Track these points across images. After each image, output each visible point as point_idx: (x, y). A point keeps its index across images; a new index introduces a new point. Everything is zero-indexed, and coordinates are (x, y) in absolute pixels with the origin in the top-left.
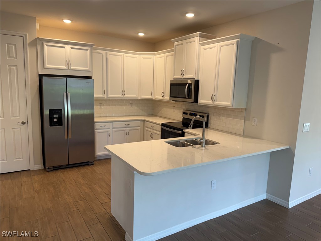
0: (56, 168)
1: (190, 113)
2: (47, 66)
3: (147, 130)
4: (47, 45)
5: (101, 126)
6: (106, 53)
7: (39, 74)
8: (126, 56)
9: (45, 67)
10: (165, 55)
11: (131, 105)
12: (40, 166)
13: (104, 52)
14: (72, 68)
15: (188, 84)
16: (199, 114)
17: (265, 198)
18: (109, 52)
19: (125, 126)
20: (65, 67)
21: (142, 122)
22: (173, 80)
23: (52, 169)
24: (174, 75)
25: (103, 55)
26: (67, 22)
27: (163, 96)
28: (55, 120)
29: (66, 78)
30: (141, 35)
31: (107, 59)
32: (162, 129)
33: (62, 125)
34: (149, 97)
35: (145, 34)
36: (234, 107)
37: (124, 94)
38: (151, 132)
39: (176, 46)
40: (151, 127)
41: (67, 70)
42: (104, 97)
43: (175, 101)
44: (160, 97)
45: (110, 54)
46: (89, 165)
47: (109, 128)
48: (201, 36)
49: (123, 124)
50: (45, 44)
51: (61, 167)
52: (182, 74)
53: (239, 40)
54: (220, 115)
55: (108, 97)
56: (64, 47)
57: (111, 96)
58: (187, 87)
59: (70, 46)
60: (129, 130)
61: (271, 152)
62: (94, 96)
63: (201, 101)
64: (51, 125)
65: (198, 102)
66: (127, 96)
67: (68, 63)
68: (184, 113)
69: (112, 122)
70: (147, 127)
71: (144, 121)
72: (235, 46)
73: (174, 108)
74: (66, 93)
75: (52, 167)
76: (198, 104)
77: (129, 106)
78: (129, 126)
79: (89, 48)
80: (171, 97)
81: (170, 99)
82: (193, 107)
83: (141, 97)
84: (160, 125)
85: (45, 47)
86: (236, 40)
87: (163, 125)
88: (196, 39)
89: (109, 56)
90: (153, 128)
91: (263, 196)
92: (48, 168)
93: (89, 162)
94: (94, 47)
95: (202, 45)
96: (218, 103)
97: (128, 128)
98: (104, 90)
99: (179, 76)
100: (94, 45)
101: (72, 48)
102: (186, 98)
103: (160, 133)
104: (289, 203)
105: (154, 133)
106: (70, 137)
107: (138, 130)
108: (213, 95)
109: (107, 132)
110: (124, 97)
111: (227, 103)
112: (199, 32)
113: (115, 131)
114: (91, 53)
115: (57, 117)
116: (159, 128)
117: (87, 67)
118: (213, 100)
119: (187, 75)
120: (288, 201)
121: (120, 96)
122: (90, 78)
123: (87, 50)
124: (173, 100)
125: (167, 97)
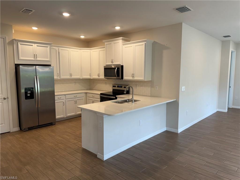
0: (30, 129)
1: (117, 86)
2: (21, 58)
3: (89, 99)
4: (21, 44)
5: (58, 98)
6: (59, 49)
7: (15, 64)
8: (72, 51)
9: (19, 59)
10: (98, 50)
11: (75, 83)
12: (17, 129)
13: (57, 48)
14: (38, 59)
15: (116, 68)
16: (123, 86)
17: (166, 130)
18: (60, 48)
19: (74, 97)
20: (33, 59)
21: (85, 94)
22: (105, 65)
23: (28, 129)
24: (106, 63)
25: (56, 50)
26: (35, 28)
27: (99, 76)
28: (29, 95)
29: (35, 66)
30: (82, 37)
31: (59, 53)
32: (101, 97)
33: (33, 98)
34: (88, 77)
35: (85, 36)
36: (146, 80)
37: (71, 76)
38: (92, 100)
39: (106, 44)
40: (92, 97)
41: (35, 60)
42: (58, 79)
43: (108, 79)
44: (97, 77)
45: (61, 50)
46: (52, 125)
47: (63, 99)
48: (123, 40)
49: (72, 96)
50: (19, 43)
51: (34, 128)
52: (112, 62)
53: (146, 42)
54: (136, 86)
55: (61, 78)
56: (32, 45)
57: (62, 77)
58: (116, 70)
59: (36, 45)
60: (77, 100)
61: (167, 103)
62: (54, 78)
63: (125, 78)
64: (26, 99)
65: (124, 79)
66: (73, 77)
67: (35, 56)
68: (113, 86)
69: (65, 95)
70: (88, 97)
71: (86, 93)
72: (144, 46)
73: (106, 83)
74: (36, 76)
75: (27, 128)
76: (124, 80)
77: (74, 84)
78: (77, 97)
79: (49, 46)
80: (105, 76)
81: (104, 78)
82: (119, 82)
83: (83, 78)
84: (99, 95)
85: (19, 45)
86: (144, 43)
87: (101, 94)
88: (120, 41)
89: (60, 51)
90: (94, 97)
91: (165, 129)
92: (25, 129)
93: (52, 123)
94: (52, 45)
95: (124, 45)
96: (136, 78)
97: (76, 99)
98: (58, 74)
99: (110, 63)
100: (52, 44)
101: (37, 46)
102: (116, 76)
103: (99, 100)
104: (178, 130)
105: (95, 100)
106: (39, 106)
107: (82, 99)
108: (132, 74)
109: (62, 102)
110: (71, 78)
111: (141, 78)
112: (121, 37)
113: (68, 101)
114: (50, 49)
115: (30, 93)
116: (99, 97)
117: (48, 59)
118: (133, 76)
119: (115, 62)
120: (178, 129)
121: (68, 77)
122: (50, 65)
123: (48, 47)
124: (106, 78)
125: (102, 76)
